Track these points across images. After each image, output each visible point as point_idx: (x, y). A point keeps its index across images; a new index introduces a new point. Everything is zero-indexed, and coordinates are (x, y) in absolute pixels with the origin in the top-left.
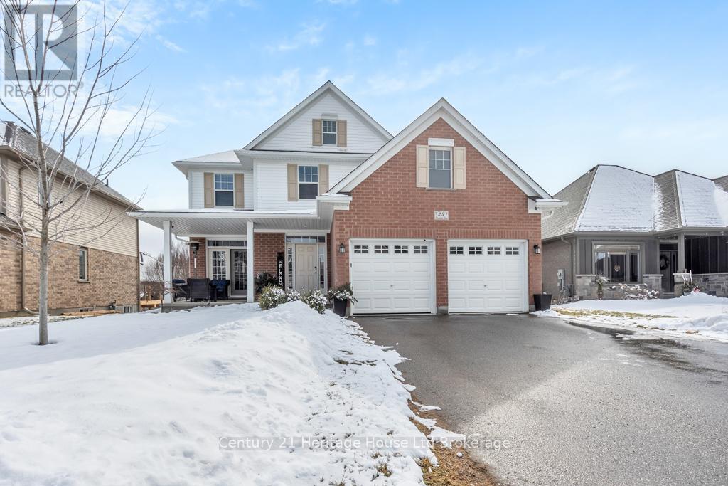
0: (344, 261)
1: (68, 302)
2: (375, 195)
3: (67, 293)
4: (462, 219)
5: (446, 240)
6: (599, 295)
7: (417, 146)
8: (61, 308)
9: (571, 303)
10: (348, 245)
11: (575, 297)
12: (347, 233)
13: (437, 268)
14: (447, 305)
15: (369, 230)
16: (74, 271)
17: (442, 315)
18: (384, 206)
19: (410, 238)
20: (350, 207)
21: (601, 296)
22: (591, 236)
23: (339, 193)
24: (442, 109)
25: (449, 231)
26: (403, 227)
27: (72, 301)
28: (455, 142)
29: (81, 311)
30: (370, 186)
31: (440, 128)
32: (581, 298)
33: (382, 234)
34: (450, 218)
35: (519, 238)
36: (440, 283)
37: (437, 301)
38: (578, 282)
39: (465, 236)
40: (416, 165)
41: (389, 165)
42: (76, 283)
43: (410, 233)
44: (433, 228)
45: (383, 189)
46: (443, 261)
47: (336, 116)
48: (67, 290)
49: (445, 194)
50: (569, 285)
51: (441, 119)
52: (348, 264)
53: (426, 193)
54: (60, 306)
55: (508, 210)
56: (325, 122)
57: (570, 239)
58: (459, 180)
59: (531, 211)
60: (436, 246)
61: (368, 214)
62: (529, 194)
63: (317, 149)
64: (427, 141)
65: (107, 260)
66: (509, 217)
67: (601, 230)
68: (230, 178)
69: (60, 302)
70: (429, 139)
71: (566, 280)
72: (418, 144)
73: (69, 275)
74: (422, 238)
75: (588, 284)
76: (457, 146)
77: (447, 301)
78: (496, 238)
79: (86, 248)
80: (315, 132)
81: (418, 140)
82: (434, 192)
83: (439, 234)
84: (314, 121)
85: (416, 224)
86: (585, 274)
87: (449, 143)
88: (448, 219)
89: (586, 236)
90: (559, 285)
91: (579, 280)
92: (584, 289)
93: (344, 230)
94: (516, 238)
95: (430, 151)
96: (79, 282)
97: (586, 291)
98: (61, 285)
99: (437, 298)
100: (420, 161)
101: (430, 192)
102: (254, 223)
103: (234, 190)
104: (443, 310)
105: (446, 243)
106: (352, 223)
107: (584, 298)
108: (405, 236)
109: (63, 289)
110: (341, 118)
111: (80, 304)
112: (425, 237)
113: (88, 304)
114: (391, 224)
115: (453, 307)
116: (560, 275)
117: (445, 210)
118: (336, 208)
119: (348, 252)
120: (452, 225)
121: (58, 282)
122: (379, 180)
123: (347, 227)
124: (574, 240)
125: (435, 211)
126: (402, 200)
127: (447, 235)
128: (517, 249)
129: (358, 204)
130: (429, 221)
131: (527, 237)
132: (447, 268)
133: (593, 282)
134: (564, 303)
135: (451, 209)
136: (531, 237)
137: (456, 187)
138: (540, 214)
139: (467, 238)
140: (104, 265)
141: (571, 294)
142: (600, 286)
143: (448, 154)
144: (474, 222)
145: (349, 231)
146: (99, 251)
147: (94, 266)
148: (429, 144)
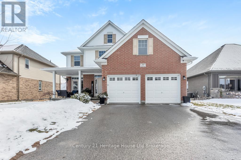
0: (105, 84)
1: (35, 97)
2: (117, 59)
3: (35, 95)
4: (151, 66)
5: (145, 75)
6: (221, 96)
7: (133, 39)
8: (32, 99)
9: (208, 100)
10: (106, 78)
11: (210, 97)
12: (106, 73)
13: (141, 86)
14: (145, 100)
15: (114, 72)
16: (37, 88)
17: (143, 104)
18: (120, 63)
19: (130, 74)
20: (107, 64)
21: (221, 97)
22: (217, 72)
23: (103, 58)
24: (143, 24)
25: (146, 71)
26: (127, 70)
27: (36, 97)
28: (149, 36)
29: (40, 100)
30: (115, 55)
31: (143, 32)
32: (213, 98)
33: (119, 73)
34: (146, 66)
35: (176, 73)
36: (142, 92)
37: (141, 99)
38: (212, 91)
39: (153, 73)
40: (133, 46)
41: (122, 47)
42: (38, 91)
43: (130, 72)
44: (139, 70)
45: (120, 56)
46: (143, 83)
47: (112, 32)
48: (34, 94)
49: (144, 57)
50: (208, 92)
51: (143, 28)
52: (106, 85)
53: (137, 57)
54: (32, 98)
55: (172, 62)
56: (108, 35)
57: (208, 74)
58: (150, 51)
59: (182, 62)
60: (141, 77)
61: (114, 66)
62: (181, 55)
63: (105, 45)
64: (137, 37)
65: (49, 84)
66: (172, 65)
67: (223, 70)
68: (79, 57)
69: (32, 97)
70: (138, 36)
71: (207, 90)
72: (134, 38)
73: (35, 89)
74: (135, 74)
75: (216, 92)
76: (150, 38)
77: (145, 99)
78: (166, 74)
79: (42, 81)
80: (105, 39)
81: (134, 37)
82: (140, 56)
83: (142, 72)
84: (104, 35)
85: (133, 69)
86: (215, 88)
87: (147, 37)
88: (146, 67)
89: (215, 72)
90: (203, 92)
91: (212, 90)
92: (214, 94)
93: (105, 72)
94: (175, 73)
95: (139, 40)
96: (39, 91)
97: (215, 95)
98: (32, 92)
99: (141, 97)
100: (134, 45)
101: (138, 56)
102: (81, 71)
103: (80, 61)
104: (143, 102)
105: (145, 76)
106: (108, 70)
107: (214, 98)
108: (128, 74)
109: (33, 93)
110: (114, 33)
111: (39, 98)
112: (136, 74)
113: (42, 98)
114: (123, 69)
115: (147, 101)
116: (204, 88)
117: (145, 63)
118: (102, 64)
119: (106, 80)
120: (147, 69)
121: (31, 91)
122: (118, 53)
123: (106, 71)
124: (210, 74)
125: (140, 64)
126: (127, 60)
127: (145, 73)
128: (176, 78)
129: (110, 62)
130: (138, 68)
131: (180, 73)
132: (145, 86)
133: (218, 91)
134: (205, 99)
135: (147, 63)
136: (182, 73)
137: (149, 54)
138: (186, 63)
139: (154, 74)
140: (48, 86)
141: (208, 95)
142: (221, 93)
143: (146, 41)
144: (156, 67)
145: (107, 72)
146: (46, 82)
147: (44, 86)
148: (138, 38)
